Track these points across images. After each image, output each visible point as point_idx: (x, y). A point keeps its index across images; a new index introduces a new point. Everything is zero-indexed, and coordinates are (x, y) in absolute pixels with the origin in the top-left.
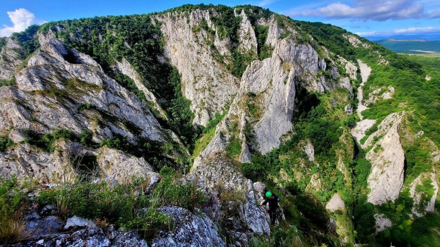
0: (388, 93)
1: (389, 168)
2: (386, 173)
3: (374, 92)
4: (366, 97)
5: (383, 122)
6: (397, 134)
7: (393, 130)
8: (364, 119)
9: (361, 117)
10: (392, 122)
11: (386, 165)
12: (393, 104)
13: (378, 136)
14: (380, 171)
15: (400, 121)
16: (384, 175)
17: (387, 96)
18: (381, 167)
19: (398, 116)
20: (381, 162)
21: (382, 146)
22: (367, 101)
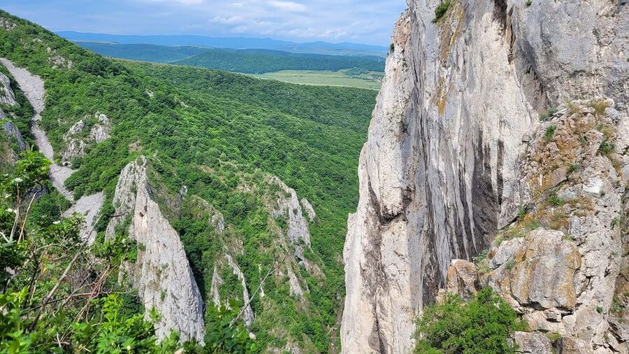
0: (101, 129)
1: (169, 277)
2: (169, 292)
3: (72, 130)
4: (58, 145)
5: (117, 190)
6: (152, 203)
7: (142, 198)
8: (77, 198)
9: (70, 197)
10: (134, 183)
11: (162, 276)
12: (120, 149)
13: (122, 224)
14: (158, 296)
15: (144, 177)
16: (169, 299)
17: (101, 134)
18: (155, 286)
19: (138, 167)
20: (152, 277)
21: (138, 240)
22: (66, 155)
